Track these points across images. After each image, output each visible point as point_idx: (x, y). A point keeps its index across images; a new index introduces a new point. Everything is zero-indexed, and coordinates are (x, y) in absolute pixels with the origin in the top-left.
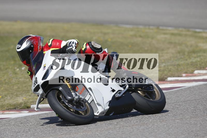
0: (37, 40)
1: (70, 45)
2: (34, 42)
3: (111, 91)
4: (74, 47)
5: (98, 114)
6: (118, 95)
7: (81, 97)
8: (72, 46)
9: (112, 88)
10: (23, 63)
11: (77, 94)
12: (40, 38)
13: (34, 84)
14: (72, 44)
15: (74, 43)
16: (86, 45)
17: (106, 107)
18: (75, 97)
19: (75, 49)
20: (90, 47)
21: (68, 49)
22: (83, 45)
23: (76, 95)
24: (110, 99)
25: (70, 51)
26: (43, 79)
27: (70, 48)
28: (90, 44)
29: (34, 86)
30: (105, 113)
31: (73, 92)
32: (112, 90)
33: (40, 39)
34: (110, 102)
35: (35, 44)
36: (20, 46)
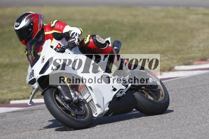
0: (37, 18)
1: (73, 37)
2: (34, 20)
3: (112, 90)
4: (77, 40)
5: (96, 116)
6: (119, 95)
7: (80, 97)
8: (74, 38)
9: (113, 87)
10: (21, 42)
11: (77, 93)
12: (40, 15)
13: (30, 76)
14: (75, 36)
15: (78, 35)
16: (90, 38)
17: (106, 108)
18: (74, 98)
19: (77, 42)
20: (93, 41)
21: (70, 41)
22: (87, 37)
23: (75, 95)
24: (111, 99)
25: (72, 43)
26: (40, 73)
27: (72, 40)
28: (94, 38)
29: (30, 79)
30: (104, 115)
31: (72, 91)
32: (113, 88)
33: (41, 17)
34: (110, 103)
35: (35, 22)
36: (19, 24)
